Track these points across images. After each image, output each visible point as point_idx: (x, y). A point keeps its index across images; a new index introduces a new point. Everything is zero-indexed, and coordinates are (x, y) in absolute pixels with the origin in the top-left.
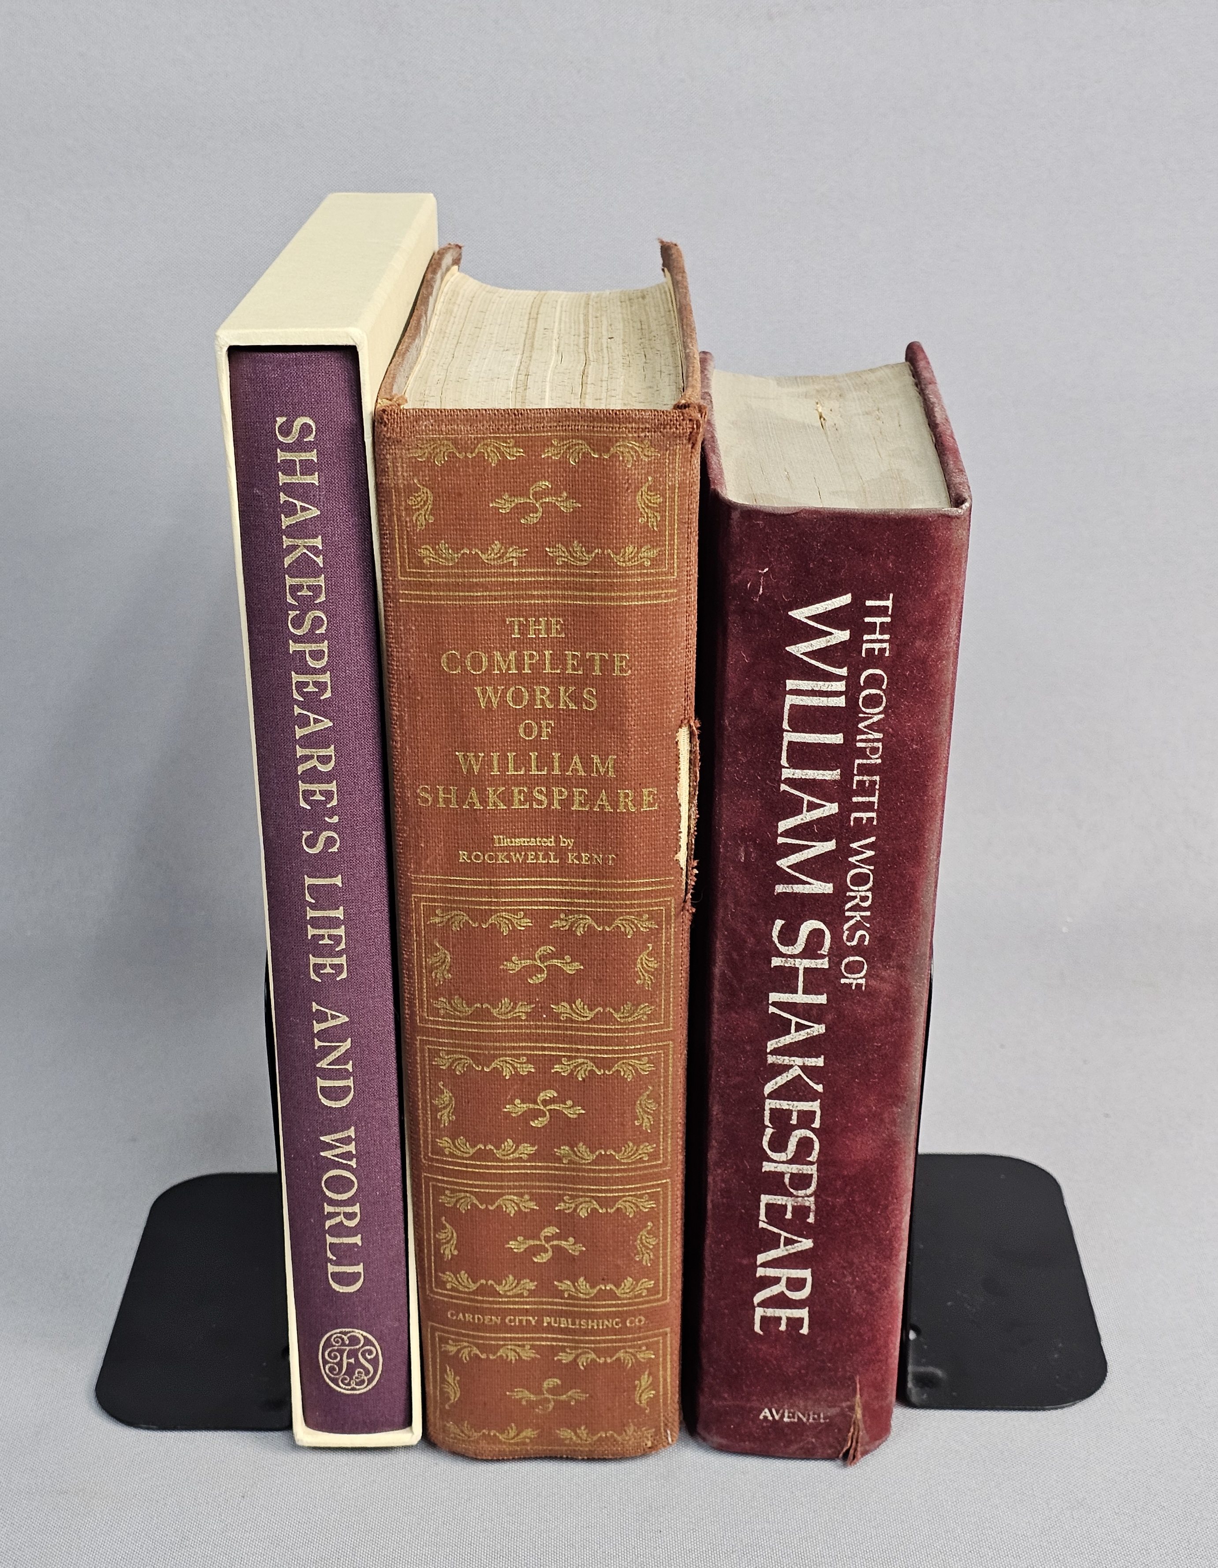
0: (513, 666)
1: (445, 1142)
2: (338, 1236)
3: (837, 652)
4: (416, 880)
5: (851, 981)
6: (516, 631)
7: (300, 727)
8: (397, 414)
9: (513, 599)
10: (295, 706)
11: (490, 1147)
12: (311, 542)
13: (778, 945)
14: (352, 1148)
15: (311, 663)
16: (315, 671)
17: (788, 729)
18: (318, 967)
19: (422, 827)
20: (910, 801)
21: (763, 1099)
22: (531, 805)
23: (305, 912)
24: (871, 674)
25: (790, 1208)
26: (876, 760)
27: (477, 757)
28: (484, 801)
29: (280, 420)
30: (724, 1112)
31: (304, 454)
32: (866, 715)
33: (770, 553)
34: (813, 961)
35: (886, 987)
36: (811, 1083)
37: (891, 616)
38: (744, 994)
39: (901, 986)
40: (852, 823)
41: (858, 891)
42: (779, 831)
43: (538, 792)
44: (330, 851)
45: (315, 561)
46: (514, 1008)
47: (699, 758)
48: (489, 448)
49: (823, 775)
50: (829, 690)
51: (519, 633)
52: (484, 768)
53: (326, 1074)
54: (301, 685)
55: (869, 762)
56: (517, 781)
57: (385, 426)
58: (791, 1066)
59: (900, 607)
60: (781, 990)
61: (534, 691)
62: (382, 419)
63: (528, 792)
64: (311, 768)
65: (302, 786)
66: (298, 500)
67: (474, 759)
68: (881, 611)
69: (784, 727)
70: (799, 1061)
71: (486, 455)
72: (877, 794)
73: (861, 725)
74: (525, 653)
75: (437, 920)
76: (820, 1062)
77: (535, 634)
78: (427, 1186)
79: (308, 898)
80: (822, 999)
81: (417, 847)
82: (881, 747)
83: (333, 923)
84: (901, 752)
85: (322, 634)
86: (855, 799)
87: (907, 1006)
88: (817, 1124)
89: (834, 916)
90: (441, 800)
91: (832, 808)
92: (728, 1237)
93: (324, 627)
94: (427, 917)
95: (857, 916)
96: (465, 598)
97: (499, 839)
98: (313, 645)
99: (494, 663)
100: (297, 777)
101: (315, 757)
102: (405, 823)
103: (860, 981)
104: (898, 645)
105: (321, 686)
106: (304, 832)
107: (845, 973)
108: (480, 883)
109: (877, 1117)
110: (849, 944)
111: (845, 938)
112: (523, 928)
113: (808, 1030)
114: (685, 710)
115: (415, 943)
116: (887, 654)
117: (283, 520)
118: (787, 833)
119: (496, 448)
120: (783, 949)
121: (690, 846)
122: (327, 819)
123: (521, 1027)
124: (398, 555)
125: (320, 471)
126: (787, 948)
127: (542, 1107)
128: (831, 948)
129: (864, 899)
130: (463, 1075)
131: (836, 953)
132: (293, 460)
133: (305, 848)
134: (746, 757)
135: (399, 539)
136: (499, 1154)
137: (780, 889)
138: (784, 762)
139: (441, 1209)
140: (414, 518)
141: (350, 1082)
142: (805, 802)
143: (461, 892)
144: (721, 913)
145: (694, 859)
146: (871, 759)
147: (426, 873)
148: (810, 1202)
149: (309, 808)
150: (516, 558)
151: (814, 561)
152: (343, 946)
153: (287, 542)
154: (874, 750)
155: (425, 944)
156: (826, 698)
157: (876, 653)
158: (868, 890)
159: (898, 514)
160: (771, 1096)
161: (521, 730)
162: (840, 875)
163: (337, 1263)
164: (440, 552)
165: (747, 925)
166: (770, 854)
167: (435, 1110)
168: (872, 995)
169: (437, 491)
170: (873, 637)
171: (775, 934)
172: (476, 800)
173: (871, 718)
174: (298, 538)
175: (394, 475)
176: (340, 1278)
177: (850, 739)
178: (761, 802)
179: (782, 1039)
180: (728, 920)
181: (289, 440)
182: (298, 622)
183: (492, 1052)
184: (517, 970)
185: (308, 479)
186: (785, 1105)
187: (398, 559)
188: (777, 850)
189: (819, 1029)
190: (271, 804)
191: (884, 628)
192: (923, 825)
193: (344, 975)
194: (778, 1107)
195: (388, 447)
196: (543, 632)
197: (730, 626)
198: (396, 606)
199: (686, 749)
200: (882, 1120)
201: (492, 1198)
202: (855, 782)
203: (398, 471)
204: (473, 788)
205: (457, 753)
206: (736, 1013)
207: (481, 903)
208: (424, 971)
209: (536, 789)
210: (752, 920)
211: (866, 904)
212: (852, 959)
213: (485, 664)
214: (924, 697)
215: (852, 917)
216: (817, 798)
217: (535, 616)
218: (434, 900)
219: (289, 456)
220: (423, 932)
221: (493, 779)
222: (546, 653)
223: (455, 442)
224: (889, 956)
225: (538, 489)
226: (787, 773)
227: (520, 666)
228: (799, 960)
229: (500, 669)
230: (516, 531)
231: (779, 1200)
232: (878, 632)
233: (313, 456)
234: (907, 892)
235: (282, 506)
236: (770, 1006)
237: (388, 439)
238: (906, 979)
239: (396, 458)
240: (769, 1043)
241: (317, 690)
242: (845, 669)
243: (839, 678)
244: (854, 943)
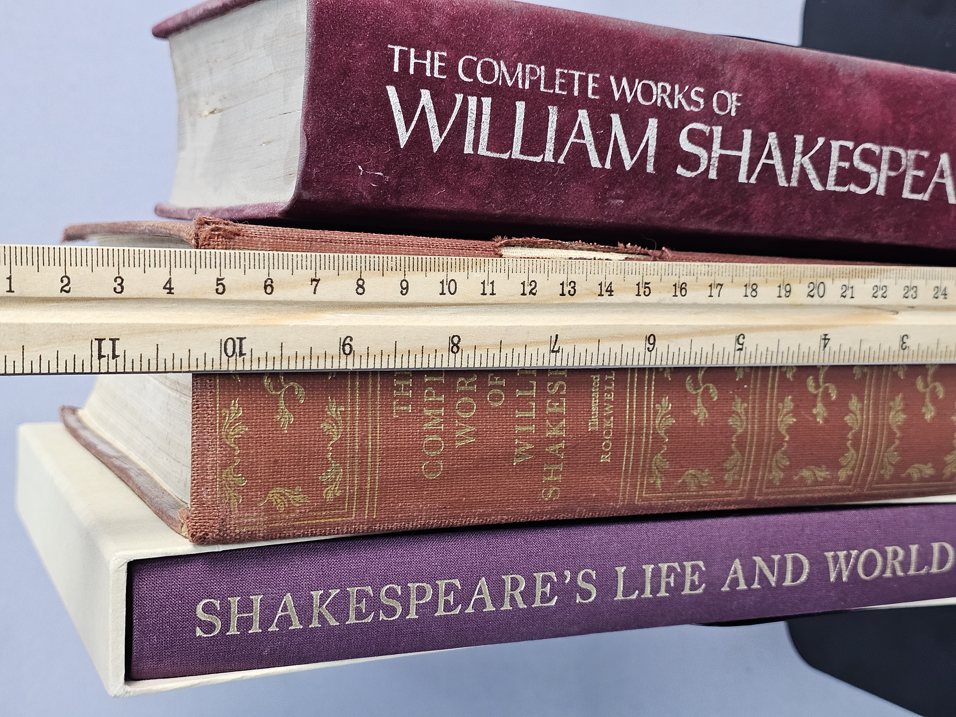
0: (438, 412)
1: (843, 474)
2: (909, 564)
3: (441, 103)
4: (623, 501)
5: (733, 106)
6: (405, 408)
7: (485, 607)
8: (196, 523)
9: (375, 410)
10: (466, 611)
11: (850, 436)
12: (316, 601)
13: (699, 172)
14: (842, 554)
15: (428, 598)
16: (436, 595)
17: (509, 153)
18: (693, 587)
19: (579, 495)
20: (580, 40)
21: (826, 191)
22: (563, 396)
23: (645, 599)
24: (463, 71)
25: (916, 173)
26: (542, 71)
27: (519, 446)
28: (558, 440)
29: (199, 633)
30: (833, 227)
31: (232, 609)
32: (501, 78)
33: (344, 163)
34: (714, 141)
35: (741, 74)
36: (817, 148)
37: (409, 48)
38: (737, 205)
39: (740, 60)
40: (597, 97)
41: (657, 94)
42: (600, 166)
43: (552, 389)
44: (594, 578)
45: (335, 597)
46: (737, 414)
47: (529, 238)
48: (230, 433)
49: (552, 122)
50: (475, 113)
51: (408, 406)
52: (529, 439)
53: (782, 577)
54: (448, 607)
55: (543, 78)
56: (541, 409)
57: (208, 535)
58: (802, 165)
59: (401, 38)
60: (737, 172)
61: (461, 392)
62: (200, 538)
63: (551, 398)
64: (522, 596)
65: (537, 603)
66: (276, 614)
67: (521, 448)
68: (404, 57)
69: (506, 158)
70: (798, 158)
71: (237, 436)
72: (572, 72)
73: (510, 83)
74: (426, 400)
75: (659, 482)
76: (800, 139)
77: (409, 391)
78: (875, 489)
79: (634, 597)
80: (748, 134)
81: (595, 500)
82: (530, 66)
83: (656, 573)
84: (535, 47)
85: (401, 588)
86: (576, 93)
87: (756, 57)
88: (850, 145)
89: (677, 119)
90: (555, 479)
91: (583, 115)
92: (933, 228)
93: (395, 586)
94: (655, 490)
95: (678, 97)
96: (374, 457)
97: (592, 425)
98: (412, 597)
99: (434, 429)
100: (529, 608)
101: (512, 592)
102: (573, 511)
103: (734, 98)
104: (437, 43)
105: (449, 588)
106: (577, 601)
107: (727, 112)
108: (629, 443)
109: (848, 89)
110: (702, 107)
111: (697, 110)
112: (670, 405)
113: (773, 148)
114: (486, 251)
115: (677, 501)
116: (445, 54)
117: (294, 628)
118: (602, 159)
119: (230, 426)
120: (702, 168)
121: (606, 250)
122: (567, 582)
123: (754, 408)
124: (332, 520)
125: (249, 594)
126: (701, 164)
127: (821, 390)
128: (705, 123)
129: (664, 90)
130: (790, 459)
131: (709, 119)
132: (238, 620)
133: (590, 600)
134: (530, 195)
135: (316, 519)
136: (856, 428)
137: (650, 168)
138: (538, 159)
139: (895, 478)
140: (297, 505)
141: (789, 557)
142: (576, 140)
143: (636, 461)
144: (666, 223)
145: (617, 246)
146: (540, 75)
147: (618, 492)
148: (912, 154)
149: (556, 597)
150: (337, 408)
151: (354, 121)
152: (676, 565)
153: (315, 624)
154: (533, 72)
155: (679, 492)
156: (483, 116)
157: (443, 64)
158: (657, 85)
159: (312, 35)
160: (824, 184)
161: (497, 405)
162: (642, 110)
163: (930, 564)
164: (329, 480)
165: (679, 200)
166: (619, 176)
167: (816, 483)
168: (747, 87)
169: (271, 484)
170: (428, 67)
171: (689, 174)
172: (557, 447)
173: (503, 74)
174: (312, 613)
175: (256, 525)
176: (942, 563)
177: (521, 95)
178: (573, 183)
179: (778, 172)
180: (673, 217)
181: (219, 625)
182: (391, 611)
183: (773, 433)
184: (705, 411)
185: (257, 605)
186: (833, 172)
187: (335, 520)
188: (616, 169)
189: (772, 138)
190: (551, 630)
191: (420, 56)
192: (601, 31)
193: (701, 563)
194: (833, 179)
195: (228, 531)
196: (407, 383)
197: (410, 205)
198: (379, 521)
199: (520, 251)
200: (850, 85)
201: (891, 434)
202: (560, 92)
203: (252, 522)
204: (546, 450)
205: (515, 464)
206: (752, 213)
207: (647, 442)
208: (701, 493)
209: (548, 391)
210: (674, 195)
211: (669, 88)
212: (715, 105)
213: (435, 438)
214: (486, 21)
215: (680, 102)
216: (573, 129)
217: (392, 391)
218: (642, 484)
219: (234, 623)
220: (668, 494)
221: (540, 430)
222: (427, 380)
223: (224, 466)
224: (714, 69)
225: (271, 386)
226: (549, 157)
227: (439, 405)
228: (712, 153)
229: (440, 424)
230: (312, 407)
231: (908, 181)
232: (424, 62)
233: (234, 601)
234: (660, 50)
235: (281, 630)
236: (750, 181)
237: (220, 532)
238: (733, 56)
239: (239, 523)
240: (781, 184)
241: (453, 592)
242: (457, 95)
243: (465, 102)
244: (701, 101)
